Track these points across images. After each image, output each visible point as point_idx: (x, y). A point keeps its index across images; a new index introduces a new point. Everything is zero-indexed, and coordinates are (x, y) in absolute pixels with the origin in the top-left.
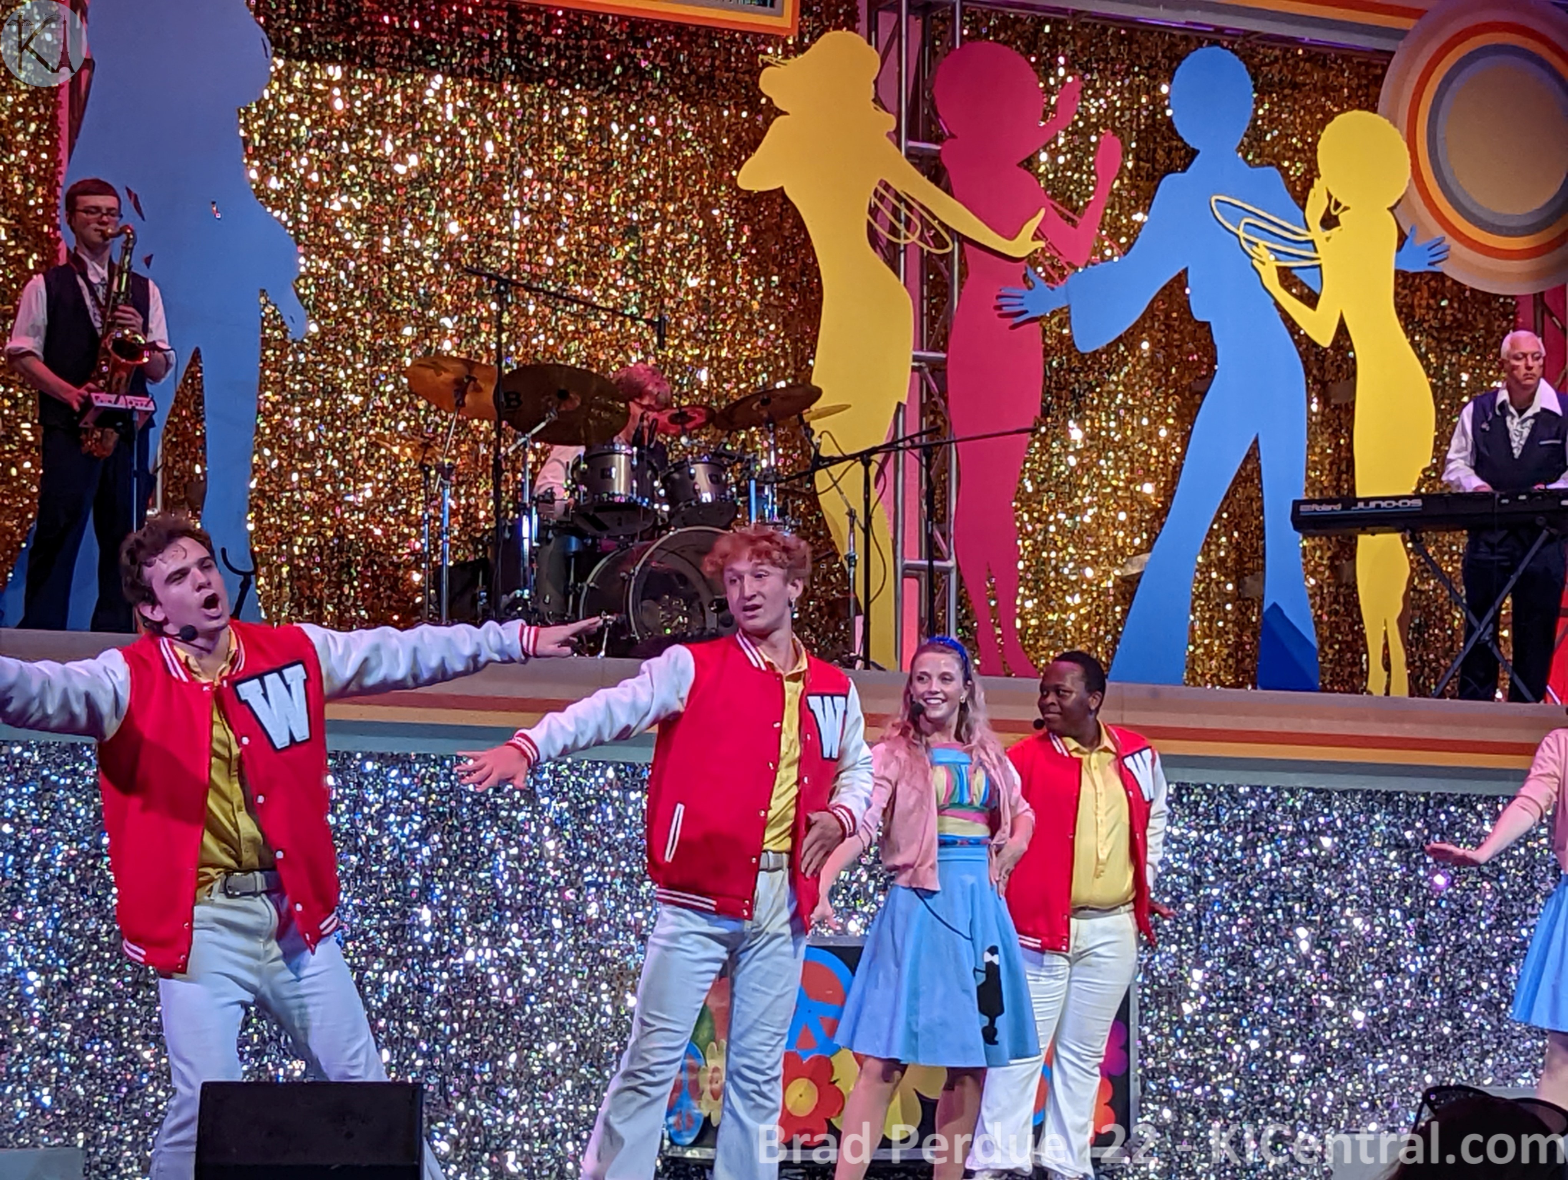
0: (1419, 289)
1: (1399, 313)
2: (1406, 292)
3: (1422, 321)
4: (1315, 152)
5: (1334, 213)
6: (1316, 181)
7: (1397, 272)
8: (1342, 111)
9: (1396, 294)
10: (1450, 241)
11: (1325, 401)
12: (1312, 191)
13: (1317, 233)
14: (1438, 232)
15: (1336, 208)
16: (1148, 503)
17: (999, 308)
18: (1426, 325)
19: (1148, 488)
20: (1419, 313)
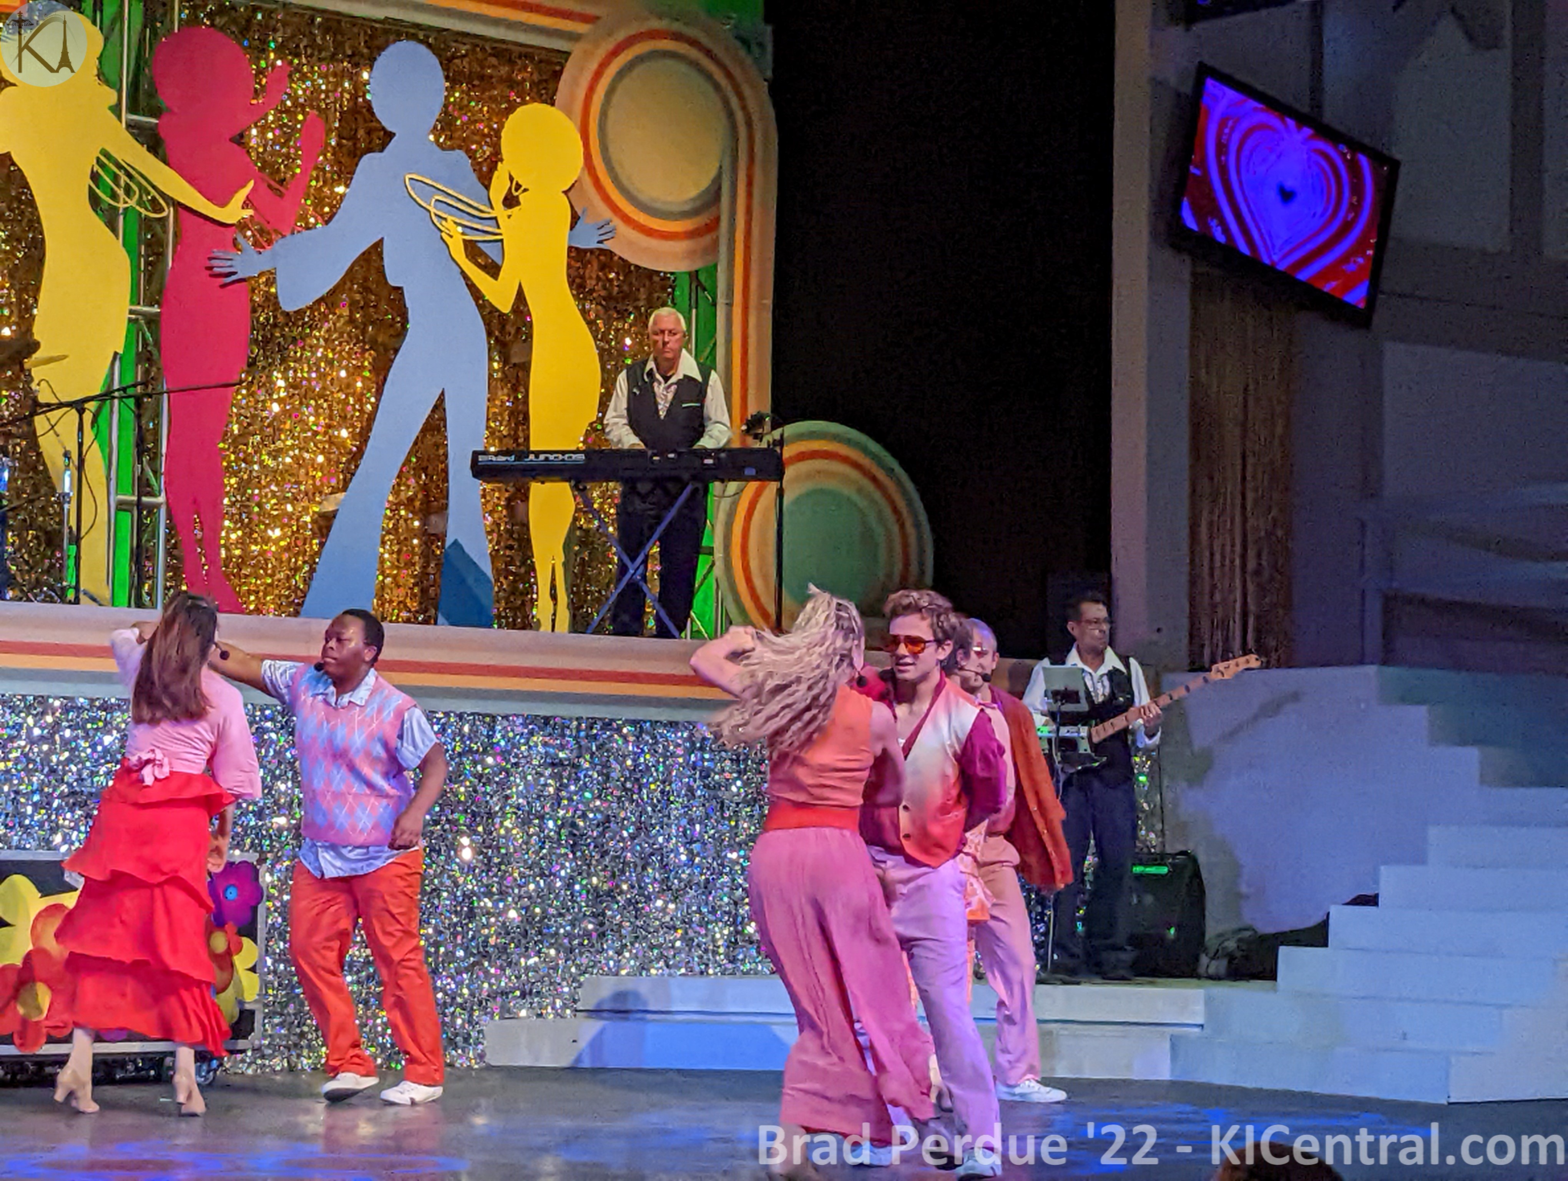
0: (589, 262)
1: (571, 284)
2: (579, 264)
3: (592, 291)
4: (499, 138)
5: (515, 194)
6: (499, 164)
7: (570, 248)
8: (524, 103)
9: (569, 266)
10: (617, 222)
11: (505, 360)
12: (496, 174)
13: (499, 210)
14: (607, 214)
15: (517, 190)
16: (345, 448)
17: (211, 268)
18: (595, 295)
19: (344, 433)
20: (590, 283)
